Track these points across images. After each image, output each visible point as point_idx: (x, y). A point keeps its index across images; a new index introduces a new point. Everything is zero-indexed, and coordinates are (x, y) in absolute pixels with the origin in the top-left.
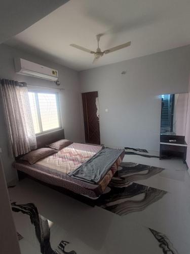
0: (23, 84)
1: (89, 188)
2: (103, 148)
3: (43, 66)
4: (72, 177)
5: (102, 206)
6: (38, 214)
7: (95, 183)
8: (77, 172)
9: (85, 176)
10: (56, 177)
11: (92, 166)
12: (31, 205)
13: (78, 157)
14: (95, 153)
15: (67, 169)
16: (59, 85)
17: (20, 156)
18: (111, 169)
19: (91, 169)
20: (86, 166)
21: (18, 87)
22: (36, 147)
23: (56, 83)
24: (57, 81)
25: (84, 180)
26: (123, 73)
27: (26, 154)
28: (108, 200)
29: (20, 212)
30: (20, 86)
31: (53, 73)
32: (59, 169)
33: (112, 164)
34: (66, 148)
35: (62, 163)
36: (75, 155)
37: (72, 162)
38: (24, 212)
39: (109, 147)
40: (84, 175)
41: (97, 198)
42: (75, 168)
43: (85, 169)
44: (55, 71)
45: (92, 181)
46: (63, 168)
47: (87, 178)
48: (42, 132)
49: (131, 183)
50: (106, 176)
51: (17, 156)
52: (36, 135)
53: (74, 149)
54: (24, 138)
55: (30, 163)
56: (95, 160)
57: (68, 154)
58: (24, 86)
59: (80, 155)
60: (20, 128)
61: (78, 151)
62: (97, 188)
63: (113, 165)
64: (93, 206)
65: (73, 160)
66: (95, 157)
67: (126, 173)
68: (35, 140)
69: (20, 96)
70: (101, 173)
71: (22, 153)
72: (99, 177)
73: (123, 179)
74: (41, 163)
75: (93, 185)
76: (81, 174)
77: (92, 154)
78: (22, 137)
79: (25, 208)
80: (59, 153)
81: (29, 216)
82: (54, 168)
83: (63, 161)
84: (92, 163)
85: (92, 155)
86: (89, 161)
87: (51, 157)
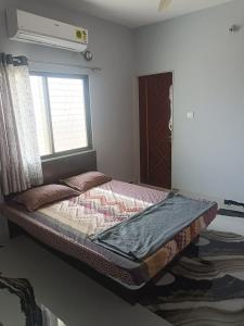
0: (22, 61)
1: (123, 266)
2: (171, 195)
3: (58, 23)
4: (97, 242)
5: (150, 307)
6: (33, 298)
7: (136, 260)
8: (107, 234)
9: (120, 244)
10: (68, 239)
11: (138, 228)
12: (25, 280)
13: (116, 208)
14: (151, 204)
15: (90, 227)
16: (90, 59)
17: (13, 195)
18: (177, 237)
19: (136, 233)
20: (127, 226)
21: (11, 66)
22: (41, 182)
23: (85, 55)
24: (87, 52)
25: (117, 251)
26: (234, 29)
27: (23, 192)
28: (165, 299)
29: (6, 290)
30: (16, 64)
31: (79, 34)
32: (74, 226)
33: (179, 229)
34: (97, 189)
35: (83, 215)
36: (110, 204)
37: (101, 216)
38: (12, 291)
39: (185, 195)
40: (118, 242)
41: (138, 287)
42: (105, 229)
43: (123, 232)
44: (81, 30)
45: (130, 254)
46: (84, 224)
47: (124, 248)
48: (54, 155)
49: (222, 275)
50: (162, 249)
51: (7, 193)
52: (43, 158)
53: (110, 192)
54: (20, 164)
55: (29, 208)
56: (147, 217)
57: (97, 201)
58: (22, 64)
59: (121, 205)
60: (13, 143)
61: (117, 195)
62: (137, 269)
63: (181, 231)
64: (133, 305)
65: (105, 213)
66: (149, 211)
67: (216, 253)
68: (40, 168)
69: (15, 82)
70: (153, 243)
71: (15, 190)
72: (146, 249)
73: (208, 263)
74: (45, 211)
75: (131, 262)
76: (115, 239)
77: (145, 204)
78: (16, 160)
79: (14, 285)
80: (82, 196)
81: (18, 299)
82: (68, 224)
83: (86, 213)
84: (140, 223)
85: (144, 208)
86: (135, 219)
87: (66, 203)
